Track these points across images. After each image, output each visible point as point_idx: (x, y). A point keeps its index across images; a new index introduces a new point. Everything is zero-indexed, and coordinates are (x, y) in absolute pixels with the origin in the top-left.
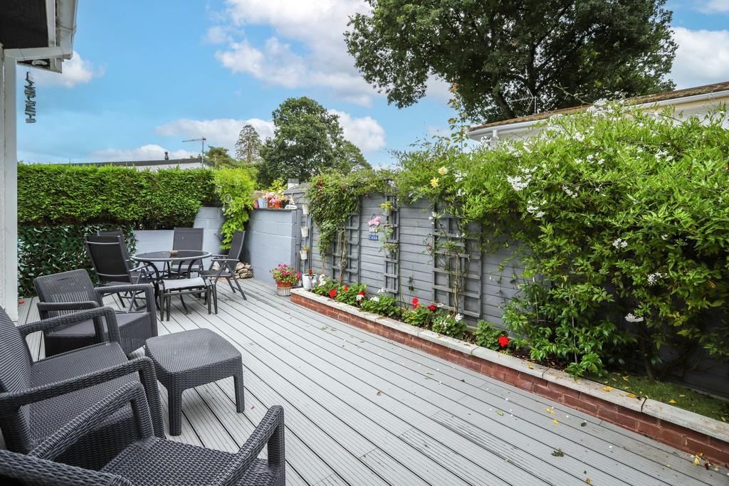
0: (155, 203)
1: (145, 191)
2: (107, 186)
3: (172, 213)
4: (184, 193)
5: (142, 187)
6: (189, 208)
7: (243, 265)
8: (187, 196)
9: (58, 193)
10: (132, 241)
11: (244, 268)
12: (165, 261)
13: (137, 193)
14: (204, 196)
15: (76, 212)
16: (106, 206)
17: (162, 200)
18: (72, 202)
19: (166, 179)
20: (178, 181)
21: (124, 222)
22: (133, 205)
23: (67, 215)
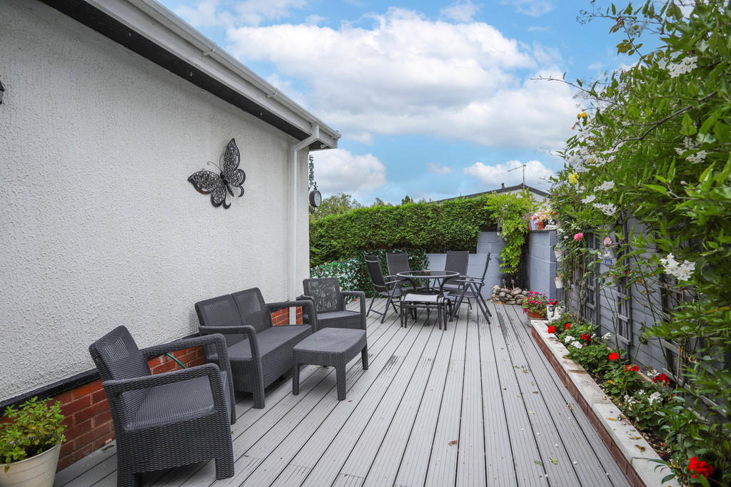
0: (439, 230)
1: (430, 221)
2: (405, 218)
3: (453, 238)
4: (463, 219)
5: (429, 218)
6: (468, 233)
7: (520, 291)
8: (466, 222)
9: (376, 226)
10: (426, 262)
11: (521, 293)
12: (436, 278)
13: (425, 224)
14: (482, 222)
15: (385, 239)
16: (404, 234)
17: (444, 228)
18: (383, 232)
19: (448, 209)
20: (459, 210)
21: (416, 246)
22: (422, 233)
23: (381, 242)
